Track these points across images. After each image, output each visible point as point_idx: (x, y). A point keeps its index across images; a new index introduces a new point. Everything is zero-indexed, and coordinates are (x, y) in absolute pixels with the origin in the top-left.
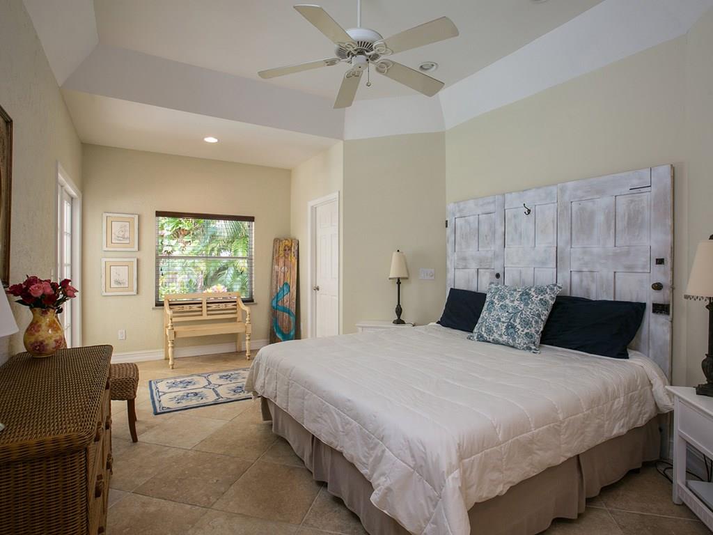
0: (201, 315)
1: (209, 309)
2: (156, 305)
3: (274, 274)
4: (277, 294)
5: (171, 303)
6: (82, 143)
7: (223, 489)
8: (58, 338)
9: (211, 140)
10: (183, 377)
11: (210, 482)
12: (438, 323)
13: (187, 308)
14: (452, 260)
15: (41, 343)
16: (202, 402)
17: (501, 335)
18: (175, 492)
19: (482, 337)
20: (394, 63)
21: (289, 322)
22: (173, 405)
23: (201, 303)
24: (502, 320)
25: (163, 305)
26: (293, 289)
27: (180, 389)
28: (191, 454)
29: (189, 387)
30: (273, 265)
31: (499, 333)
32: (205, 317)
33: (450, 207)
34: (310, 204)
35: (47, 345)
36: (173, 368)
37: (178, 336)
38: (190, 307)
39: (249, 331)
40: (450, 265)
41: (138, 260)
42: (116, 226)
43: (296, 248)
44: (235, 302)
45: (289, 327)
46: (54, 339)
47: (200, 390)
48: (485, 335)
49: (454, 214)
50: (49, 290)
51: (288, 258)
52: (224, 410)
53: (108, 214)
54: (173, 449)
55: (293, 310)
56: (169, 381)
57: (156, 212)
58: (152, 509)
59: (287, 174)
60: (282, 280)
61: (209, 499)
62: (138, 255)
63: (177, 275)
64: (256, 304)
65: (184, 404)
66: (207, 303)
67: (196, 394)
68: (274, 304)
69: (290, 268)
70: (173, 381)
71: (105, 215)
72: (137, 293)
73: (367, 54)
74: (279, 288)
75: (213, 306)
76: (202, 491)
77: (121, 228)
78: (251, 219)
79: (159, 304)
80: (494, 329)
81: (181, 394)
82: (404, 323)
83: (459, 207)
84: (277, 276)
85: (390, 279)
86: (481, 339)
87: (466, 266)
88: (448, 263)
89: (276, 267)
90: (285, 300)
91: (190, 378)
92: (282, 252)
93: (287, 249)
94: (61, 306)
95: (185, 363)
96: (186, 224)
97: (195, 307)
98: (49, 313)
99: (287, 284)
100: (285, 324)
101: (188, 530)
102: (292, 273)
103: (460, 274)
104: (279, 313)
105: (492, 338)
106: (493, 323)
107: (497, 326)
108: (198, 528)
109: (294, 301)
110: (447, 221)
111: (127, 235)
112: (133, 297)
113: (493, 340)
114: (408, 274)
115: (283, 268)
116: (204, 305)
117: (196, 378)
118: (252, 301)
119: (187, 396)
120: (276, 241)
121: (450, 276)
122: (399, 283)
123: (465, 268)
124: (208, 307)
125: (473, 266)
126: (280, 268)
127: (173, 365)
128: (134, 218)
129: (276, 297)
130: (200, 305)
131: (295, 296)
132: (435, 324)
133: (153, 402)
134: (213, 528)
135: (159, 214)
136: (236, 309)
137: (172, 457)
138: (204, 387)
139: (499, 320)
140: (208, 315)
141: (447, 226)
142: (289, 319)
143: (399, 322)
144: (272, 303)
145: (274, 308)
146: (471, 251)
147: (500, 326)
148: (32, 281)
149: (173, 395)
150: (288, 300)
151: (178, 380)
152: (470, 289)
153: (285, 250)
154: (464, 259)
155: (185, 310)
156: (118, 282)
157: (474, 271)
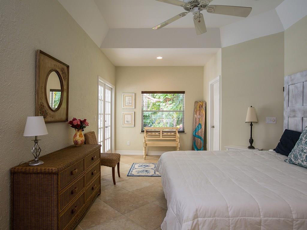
0: (160, 137)
1: (163, 134)
2: (142, 132)
3: (195, 119)
4: (196, 129)
5: (147, 131)
6: (116, 67)
7: (132, 209)
8: (82, 140)
9: (160, 58)
10: (146, 163)
11: (130, 205)
12: (274, 150)
13: (153, 133)
14: (286, 112)
15: (77, 141)
16: (147, 174)
17: (302, 161)
18: (116, 205)
19: (291, 161)
20: (216, 6)
21: (201, 143)
22: (135, 174)
23: (160, 132)
24: (305, 151)
25: (144, 132)
26: (203, 127)
27: (142, 168)
28: (130, 193)
29: (146, 168)
30: (194, 115)
31: (301, 159)
32: (161, 138)
33: (286, 78)
34: (210, 83)
35: (78, 142)
36: (145, 159)
37: (148, 146)
38: (155, 133)
39: (179, 146)
40: (285, 115)
41: (134, 112)
42: (127, 98)
43: (205, 106)
44: (175, 132)
45: (201, 146)
46: (80, 140)
47: (149, 170)
48: (293, 160)
49: (288, 83)
50: (79, 123)
51: (201, 111)
52: (153, 179)
53: (124, 94)
54: (125, 190)
55: (203, 137)
56: (140, 164)
57: (142, 92)
58: (105, 209)
59: (201, 69)
60: (198, 123)
61: (125, 211)
62: (135, 110)
63: (164, 119)
64: (186, 133)
65: (140, 174)
66: (163, 132)
67: (147, 171)
68: (194, 134)
69: (202, 117)
70: (142, 164)
71: (123, 94)
72: (134, 126)
73: (198, 6)
74: (196, 126)
75: (165, 133)
76: (124, 208)
77: (129, 99)
78: (183, 92)
79: (143, 131)
80: (299, 156)
81: (141, 170)
82: (255, 149)
83: (291, 78)
84: (196, 120)
85: (246, 122)
86: (291, 162)
87: (295, 115)
88: (284, 113)
89: (195, 115)
90: (199, 133)
91: (149, 164)
92: (198, 108)
93: (201, 106)
94: (84, 129)
95: (151, 158)
96: (169, 96)
97: (157, 133)
98: (80, 131)
99: (200, 124)
100: (199, 144)
101: (111, 219)
102: (203, 118)
103: (291, 120)
104: (196, 138)
105: (297, 162)
106: (299, 153)
107: (301, 155)
108: (115, 220)
109: (203, 133)
110: (284, 87)
111: (131, 102)
112: (133, 128)
113: (298, 163)
114: (258, 120)
115: (199, 116)
116: (161, 133)
117: (151, 165)
118: (184, 132)
119: (143, 171)
120: (196, 102)
121: (285, 122)
122: (251, 125)
123: (294, 116)
124: (162, 134)
125: (299, 115)
126: (197, 116)
127: (145, 158)
128: (133, 95)
129: (195, 130)
130: (159, 133)
131: (203, 130)
132: (272, 150)
133: (130, 171)
134: (120, 222)
135: (143, 92)
136: (175, 135)
137: (123, 193)
138: (152, 169)
139: (302, 151)
140: (162, 137)
141: (284, 91)
142: (201, 142)
143: (251, 147)
144: (193, 134)
145: (194, 136)
146: (298, 106)
147: (302, 155)
148: (75, 119)
149: (138, 170)
150: (201, 132)
151: (144, 164)
152: (297, 130)
153: (200, 107)
154: (294, 111)
155: (153, 134)
156: (127, 122)
157: (300, 119)
